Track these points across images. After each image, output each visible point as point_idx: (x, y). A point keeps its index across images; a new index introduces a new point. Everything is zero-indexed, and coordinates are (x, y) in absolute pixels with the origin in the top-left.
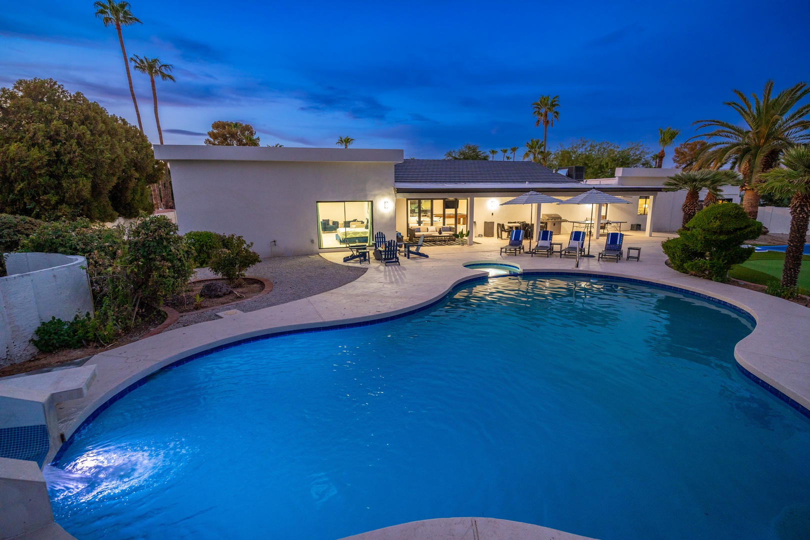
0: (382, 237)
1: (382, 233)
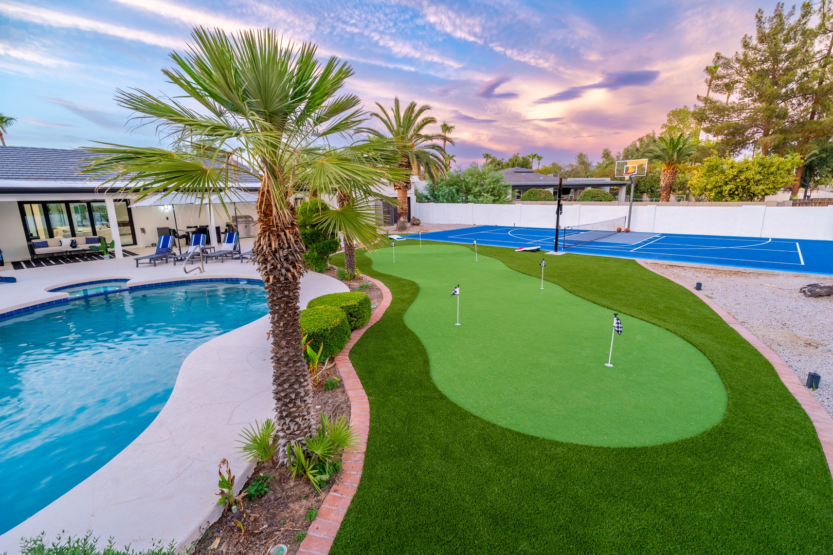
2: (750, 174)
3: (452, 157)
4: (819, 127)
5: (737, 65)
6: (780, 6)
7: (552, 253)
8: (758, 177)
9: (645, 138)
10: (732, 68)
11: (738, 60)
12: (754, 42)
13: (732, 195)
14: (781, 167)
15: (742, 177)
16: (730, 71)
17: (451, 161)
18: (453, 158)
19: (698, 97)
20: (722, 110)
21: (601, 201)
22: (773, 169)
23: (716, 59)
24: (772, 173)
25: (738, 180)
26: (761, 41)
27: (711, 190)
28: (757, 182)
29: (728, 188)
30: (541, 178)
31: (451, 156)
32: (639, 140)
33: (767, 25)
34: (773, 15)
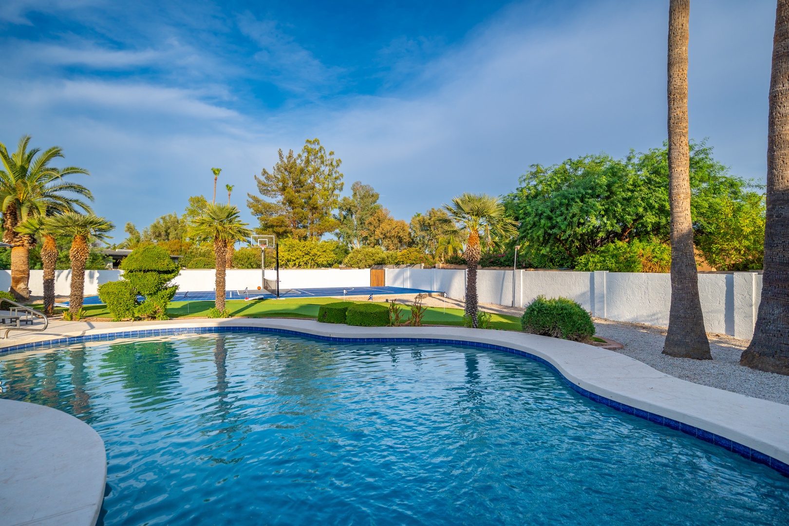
5: (274, 180)
6: (291, 152)
7: (275, 299)
9: (168, 218)
10: (271, 181)
15: (312, 253)
16: (270, 183)
19: (248, 194)
23: (263, 173)
29: (305, 259)
34: (288, 155)
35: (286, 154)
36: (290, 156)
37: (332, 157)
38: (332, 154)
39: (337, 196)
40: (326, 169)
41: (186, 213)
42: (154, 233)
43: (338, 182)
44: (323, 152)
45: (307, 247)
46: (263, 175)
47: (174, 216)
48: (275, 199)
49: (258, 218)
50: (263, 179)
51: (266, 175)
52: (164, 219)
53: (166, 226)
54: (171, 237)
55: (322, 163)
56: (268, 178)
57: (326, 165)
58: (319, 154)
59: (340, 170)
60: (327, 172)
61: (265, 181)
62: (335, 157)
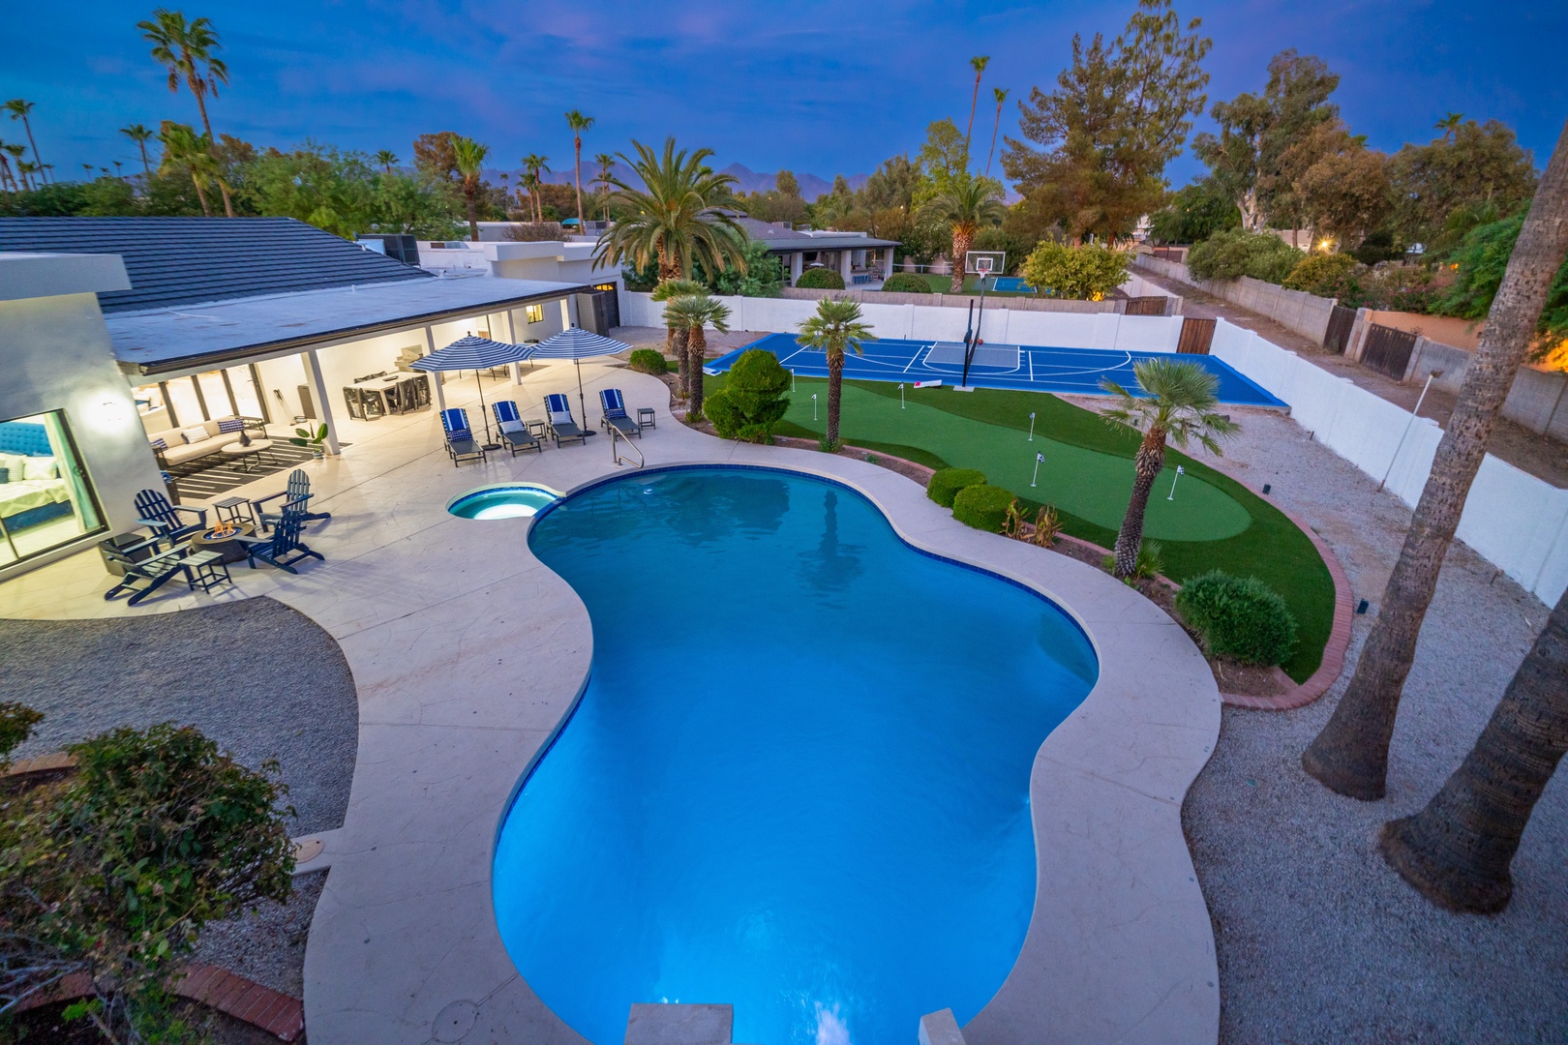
0: (158, 502)
1: (151, 492)
2: (1091, 268)
3: (543, 159)
4: (1135, 203)
5: (1053, 106)
6: (1099, 38)
7: (958, 388)
8: (1099, 272)
9: (894, 163)
10: (1048, 109)
11: (1055, 99)
12: (1073, 79)
13: (1072, 292)
14: (1119, 261)
15: (1085, 273)
16: (1045, 114)
17: (540, 169)
18: (545, 163)
19: (1005, 138)
20: (1034, 163)
21: (917, 292)
22: (1112, 264)
23: (1033, 95)
24: (1110, 268)
25: (1080, 275)
26: (1081, 81)
27: (1050, 285)
28: (1097, 278)
29: (1069, 283)
30: (771, 231)
31: (539, 158)
32: (886, 164)
33: (1084, 57)
34: (1091, 48)
35: (1087, 44)
36: (1096, 49)
37: (1195, 31)
38: (1195, 24)
39: (1187, 126)
40: (1171, 65)
41: (921, 154)
42: (872, 193)
43: (1196, 94)
44: (1173, 24)
45: (1077, 260)
46: (1033, 99)
47: (903, 159)
48: (1051, 146)
49: (1014, 187)
50: (1033, 106)
51: (1039, 98)
52: (888, 165)
53: (891, 177)
54: (896, 198)
55: (1168, 51)
56: (1043, 105)
57: (1178, 54)
58: (1165, 31)
59: (1204, 66)
60: (1172, 74)
61: (1036, 109)
62: (1201, 34)
